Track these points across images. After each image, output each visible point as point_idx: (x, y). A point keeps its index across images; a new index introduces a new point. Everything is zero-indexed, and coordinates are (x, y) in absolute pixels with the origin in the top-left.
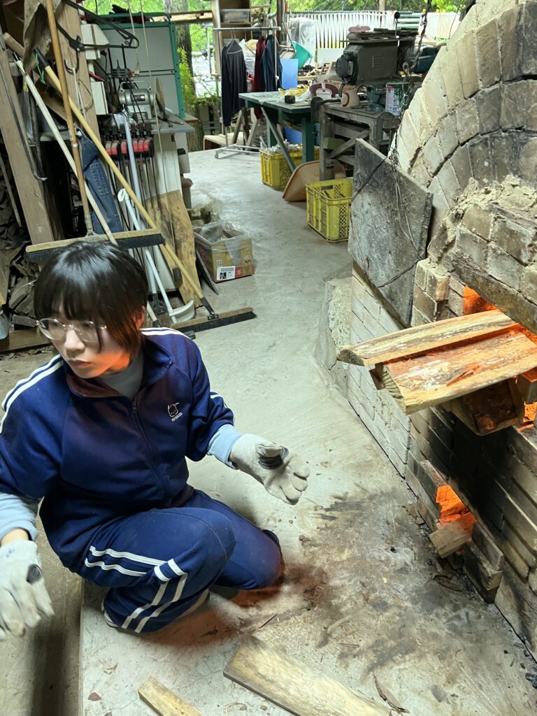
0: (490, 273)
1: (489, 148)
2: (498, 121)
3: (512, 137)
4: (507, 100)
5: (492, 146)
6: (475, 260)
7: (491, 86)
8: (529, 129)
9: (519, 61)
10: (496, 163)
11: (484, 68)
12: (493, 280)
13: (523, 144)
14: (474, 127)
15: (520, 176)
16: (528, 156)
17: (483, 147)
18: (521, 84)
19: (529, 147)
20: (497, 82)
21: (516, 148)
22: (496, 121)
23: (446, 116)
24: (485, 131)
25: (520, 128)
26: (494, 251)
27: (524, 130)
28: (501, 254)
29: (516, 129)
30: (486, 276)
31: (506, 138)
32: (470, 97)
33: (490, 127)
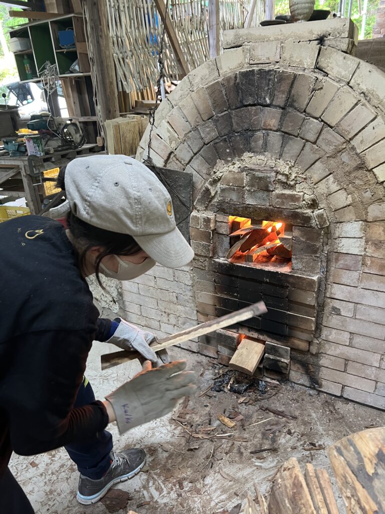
0: (248, 203)
1: (228, 142)
2: (231, 129)
3: (243, 135)
4: (236, 118)
5: (230, 142)
6: (235, 200)
7: (222, 113)
8: (254, 129)
9: (240, 99)
10: (235, 149)
11: (215, 105)
12: (250, 206)
13: (251, 137)
14: (214, 134)
15: (253, 152)
16: (256, 142)
17: (223, 143)
18: (244, 109)
19: (255, 137)
20: (225, 110)
21: (247, 139)
22: (230, 129)
23: (191, 132)
24: (223, 134)
25: (247, 130)
26: (249, 191)
27: (250, 130)
28: (254, 191)
29: (245, 130)
30: (245, 205)
31: (239, 136)
32: (208, 120)
33: (226, 132)
